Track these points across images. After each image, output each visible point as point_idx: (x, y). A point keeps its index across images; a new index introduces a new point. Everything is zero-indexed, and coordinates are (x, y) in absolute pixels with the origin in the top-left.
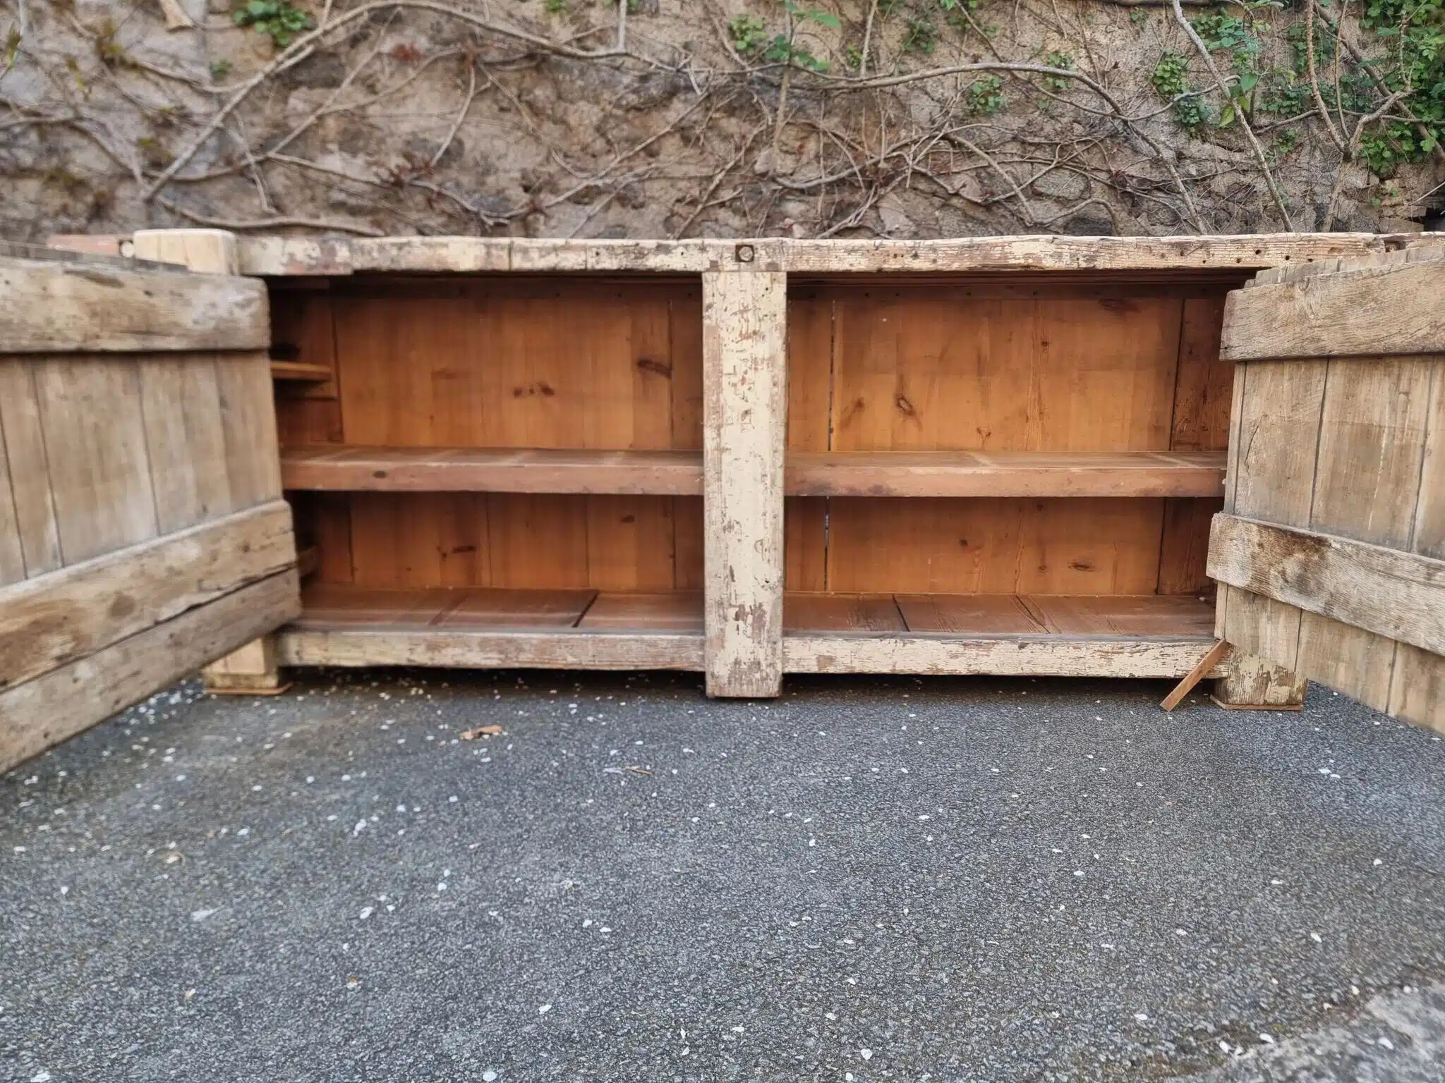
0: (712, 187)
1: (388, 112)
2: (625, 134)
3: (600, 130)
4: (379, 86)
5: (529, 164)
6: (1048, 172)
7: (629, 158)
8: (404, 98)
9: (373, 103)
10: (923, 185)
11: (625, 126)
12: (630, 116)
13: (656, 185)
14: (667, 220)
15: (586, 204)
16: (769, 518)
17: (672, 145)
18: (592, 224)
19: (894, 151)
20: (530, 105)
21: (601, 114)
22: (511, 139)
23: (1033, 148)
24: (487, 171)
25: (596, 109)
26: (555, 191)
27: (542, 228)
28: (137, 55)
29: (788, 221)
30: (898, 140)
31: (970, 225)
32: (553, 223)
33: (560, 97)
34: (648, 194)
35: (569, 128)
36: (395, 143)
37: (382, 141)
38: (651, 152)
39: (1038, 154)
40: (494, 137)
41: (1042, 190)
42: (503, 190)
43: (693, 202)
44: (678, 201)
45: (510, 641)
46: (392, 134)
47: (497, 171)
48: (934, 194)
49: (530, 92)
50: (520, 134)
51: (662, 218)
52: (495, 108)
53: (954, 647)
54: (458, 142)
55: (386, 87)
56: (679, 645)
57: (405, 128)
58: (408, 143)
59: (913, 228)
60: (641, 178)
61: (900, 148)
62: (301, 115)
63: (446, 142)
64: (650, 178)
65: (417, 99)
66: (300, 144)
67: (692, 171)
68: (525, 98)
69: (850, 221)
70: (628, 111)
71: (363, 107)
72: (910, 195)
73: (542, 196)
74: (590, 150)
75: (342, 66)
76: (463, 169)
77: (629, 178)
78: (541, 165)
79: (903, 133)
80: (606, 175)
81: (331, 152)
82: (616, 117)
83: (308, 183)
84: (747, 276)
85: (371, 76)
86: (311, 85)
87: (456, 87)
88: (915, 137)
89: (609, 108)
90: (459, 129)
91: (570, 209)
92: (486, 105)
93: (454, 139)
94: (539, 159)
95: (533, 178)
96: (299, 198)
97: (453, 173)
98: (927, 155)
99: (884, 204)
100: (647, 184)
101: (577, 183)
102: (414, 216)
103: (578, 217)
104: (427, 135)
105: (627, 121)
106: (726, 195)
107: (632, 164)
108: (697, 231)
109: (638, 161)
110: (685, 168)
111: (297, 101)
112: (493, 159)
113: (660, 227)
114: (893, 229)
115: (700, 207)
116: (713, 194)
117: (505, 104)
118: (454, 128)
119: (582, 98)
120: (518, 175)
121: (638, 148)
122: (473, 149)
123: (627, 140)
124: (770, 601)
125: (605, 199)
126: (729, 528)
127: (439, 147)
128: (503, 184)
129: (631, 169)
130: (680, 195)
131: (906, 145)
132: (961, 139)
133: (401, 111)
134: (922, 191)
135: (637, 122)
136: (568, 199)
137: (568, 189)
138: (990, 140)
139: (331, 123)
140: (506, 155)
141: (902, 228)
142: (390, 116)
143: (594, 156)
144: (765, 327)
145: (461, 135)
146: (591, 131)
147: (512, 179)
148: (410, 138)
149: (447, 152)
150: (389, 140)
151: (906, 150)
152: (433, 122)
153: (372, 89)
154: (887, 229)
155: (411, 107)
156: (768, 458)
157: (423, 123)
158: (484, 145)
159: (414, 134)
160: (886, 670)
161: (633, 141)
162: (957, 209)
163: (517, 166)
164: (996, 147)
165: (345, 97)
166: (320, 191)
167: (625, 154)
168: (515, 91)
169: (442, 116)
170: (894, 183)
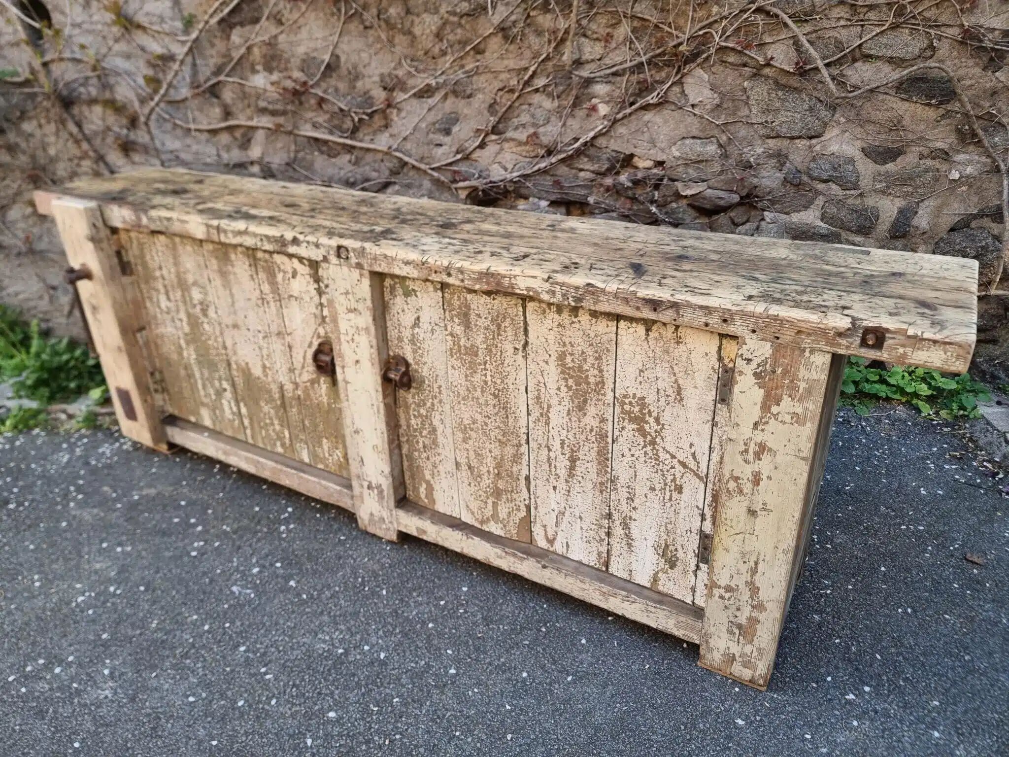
0: (526, 78)
1: (290, 39)
2: (458, 37)
3: (439, 36)
4: (284, 20)
5: (385, 70)
6: (882, 32)
7: (461, 58)
8: (299, 28)
9: (282, 32)
10: (732, 58)
11: (459, 31)
12: (463, 21)
13: (482, 78)
14: (491, 106)
15: (429, 97)
16: (379, 432)
17: (495, 43)
18: (433, 112)
19: (700, 29)
20: (387, 21)
21: (440, 22)
22: (372, 51)
23: (866, 9)
24: (357, 78)
25: (436, 18)
26: (404, 90)
27: (396, 119)
28: (141, 18)
29: (595, 101)
30: (709, 16)
31: (780, 93)
32: (403, 114)
33: (408, 12)
34: (475, 87)
35: (414, 37)
36: (295, 62)
37: (288, 61)
38: (478, 51)
39: (872, 15)
40: (360, 51)
41: (872, 52)
42: (368, 91)
43: (512, 91)
44: (500, 90)
45: (258, 462)
46: (293, 56)
47: (364, 76)
48: (745, 65)
49: (387, 11)
50: (379, 46)
51: (487, 105)
52: (361, 27)
53: (499, 551)
54: (335, 57)
55: (288, 20)
56: (340, 492)
57: (301, 50)
58: (304, 61)
59: (717, 101)
60: (470, 75)
61: (710, 25)
62: (238, 48)
63: (327, 58)
64: (476, 73)
65: (308, 27)
66: (238, 68)
67: (512, 64)
68: (382, 16)
69: (652, 99)
70: (461, 17)
71: (276, 37)
72: (719, 68)
73: (395, 94)
74: (430, 54)
75: (260, 7)
76: (340, 78)
77: (461, 75)
78: (395, 69)
79: (715, 9)
80: (443, 73)
81: (258, 72)
82: (453, 23)
83: (244, 96)
84: (345, 269)
85: (279, 12)
86: (242, 24)
87: (333, 14)
88: (726, 13)
89: (446, 16)
90: (336, 46)
91: (415, 102)
92: (354, 26)
93: (332, 55)
94: (393, 65)
95: (388, 80)
96: (240, 106)
97: (333, 81)
98: (738, 29)
99: (688, 80)
100: (475, 78)
101: (420, 81)
102: (310, 115)
103: (422, 109)
104: (315, 54)
105: (460, 25)
106: (540, 82)
107: (464, 62)
108: (516, 114)
109: (469, 59)
110: (506, 62)
111: (236, 37)
112: (360, 68)
113: (486, 112)
114: (696, 102)
115: (517, 94)
116: (527, 83)
117: (367, 24)
118: (331, 48)
119: (425, 11)
120: (377, 79)
121: (468, 48)
122: (346, 62)
123: (459, 42)
124: (386, 484)
125: (443, 92)
126: (357, 432)
127: (323, 61)
128: (368, 87)
129: (462, 66)
130: (501, 85)
131: (716, 21)
132: (775, 10)
133: (299, 36)
134: (731, 64)
135: (468, 27)
136: (414, 95)
137: (414, 87)
138: (813, 6)
139: (256, 50)
140: (369, 64)
141: (706, 101)
142: (291, 43)
143: (434, 58)
144: (360, 307)
145: (338, 52)
146: (431, 38)
147: (374, 83)
148: (305, 57)
149: (328, 66)
150: (292, 60)
151: (716, 25)
152: (319, 44)
153: (280, 23)
154: (691, 102)
155: (304, 34)
156: (373, 393)
157: (312, 45)
158: (354, 58)
159: (306, 54)
160: (458, 550)
161: (463, 43)
162: (767, 77)
163: (377, 72)
164: (818, 14)
165: (264, 30)
166: (252, 100)
167: (456, 55)
168: (374, 11)
169: (325, 39)
170: (699, 60)
